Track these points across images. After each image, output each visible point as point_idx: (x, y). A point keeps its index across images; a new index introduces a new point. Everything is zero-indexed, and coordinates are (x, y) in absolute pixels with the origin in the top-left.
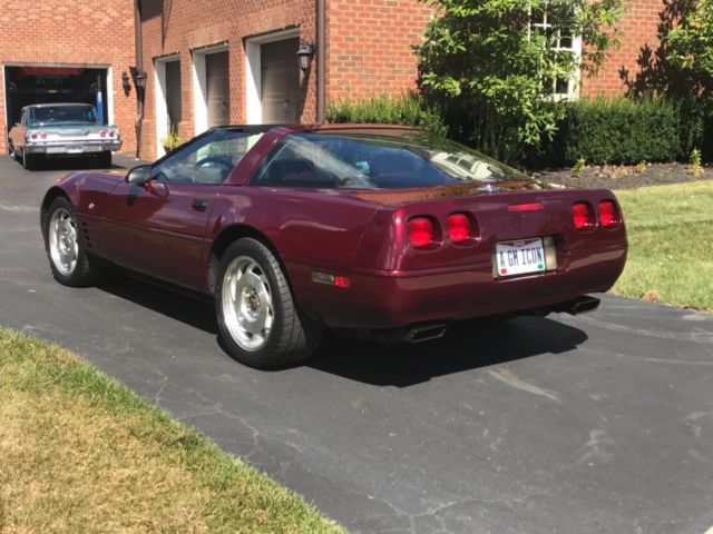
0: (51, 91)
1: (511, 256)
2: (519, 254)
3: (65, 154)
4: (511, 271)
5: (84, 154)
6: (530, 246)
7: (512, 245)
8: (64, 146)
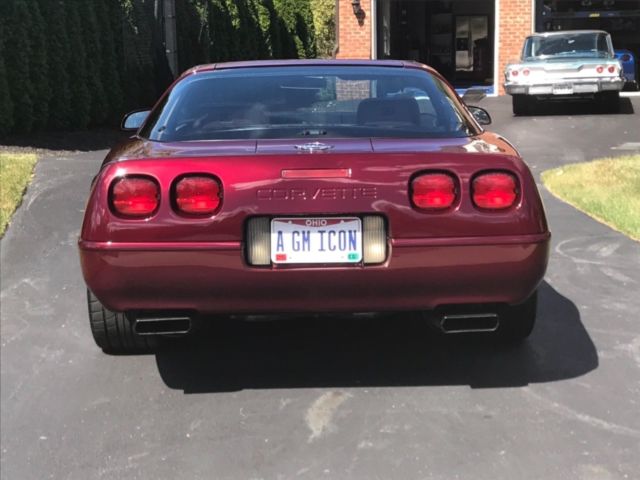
0: (592, 15)
1: (299, 238)
2: (315, 237)
3: (551, 95)
4: (294, 257)
5: (575, 94)
6: (337, 227)
7: (303, 223)
8: (550, 85)
